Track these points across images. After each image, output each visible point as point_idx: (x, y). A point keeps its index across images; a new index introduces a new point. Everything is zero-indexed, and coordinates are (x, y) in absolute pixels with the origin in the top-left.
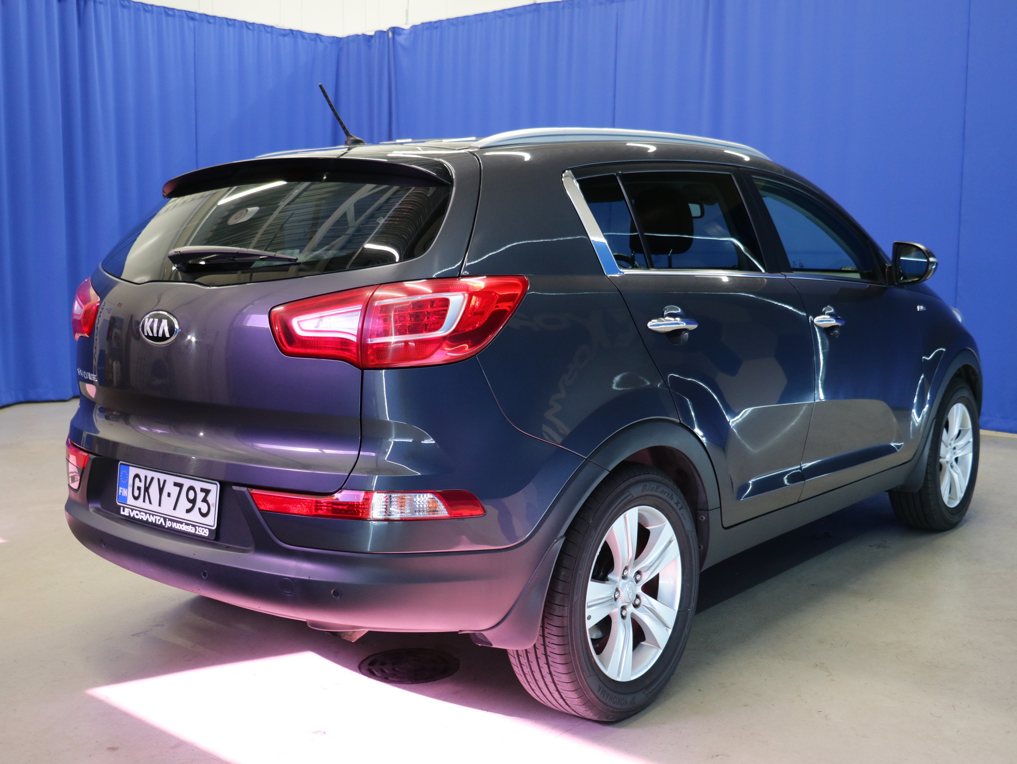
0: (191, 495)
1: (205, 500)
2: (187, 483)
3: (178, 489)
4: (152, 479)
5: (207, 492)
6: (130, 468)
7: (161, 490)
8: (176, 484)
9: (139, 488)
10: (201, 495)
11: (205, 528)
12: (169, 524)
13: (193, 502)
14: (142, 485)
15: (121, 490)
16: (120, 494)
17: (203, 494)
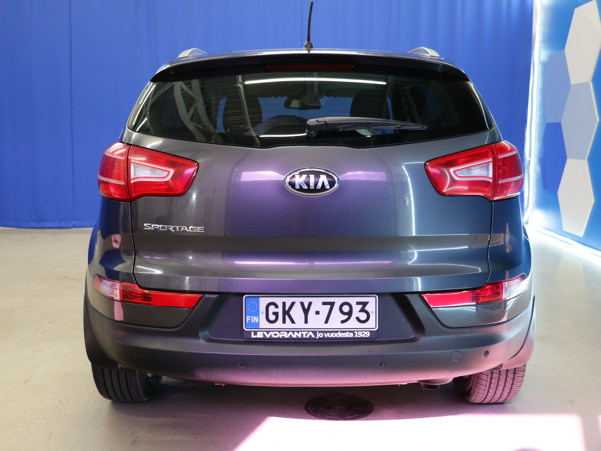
0: (346, 309)
1: (363, 310)
2: (338, 301)
3: (329, 306)
4: (293, 304)
5: (365, 304)
6: (260, 298)
7: (306, 311)
8: (324, 303)
9: (276, 314)
10: (356, 308)
11: (366, 331)
12: (319, 335)
13: (350, 314)
14: (280, 310)
15: (249, 318)
16: (248, 322)
17: (360, 306)
